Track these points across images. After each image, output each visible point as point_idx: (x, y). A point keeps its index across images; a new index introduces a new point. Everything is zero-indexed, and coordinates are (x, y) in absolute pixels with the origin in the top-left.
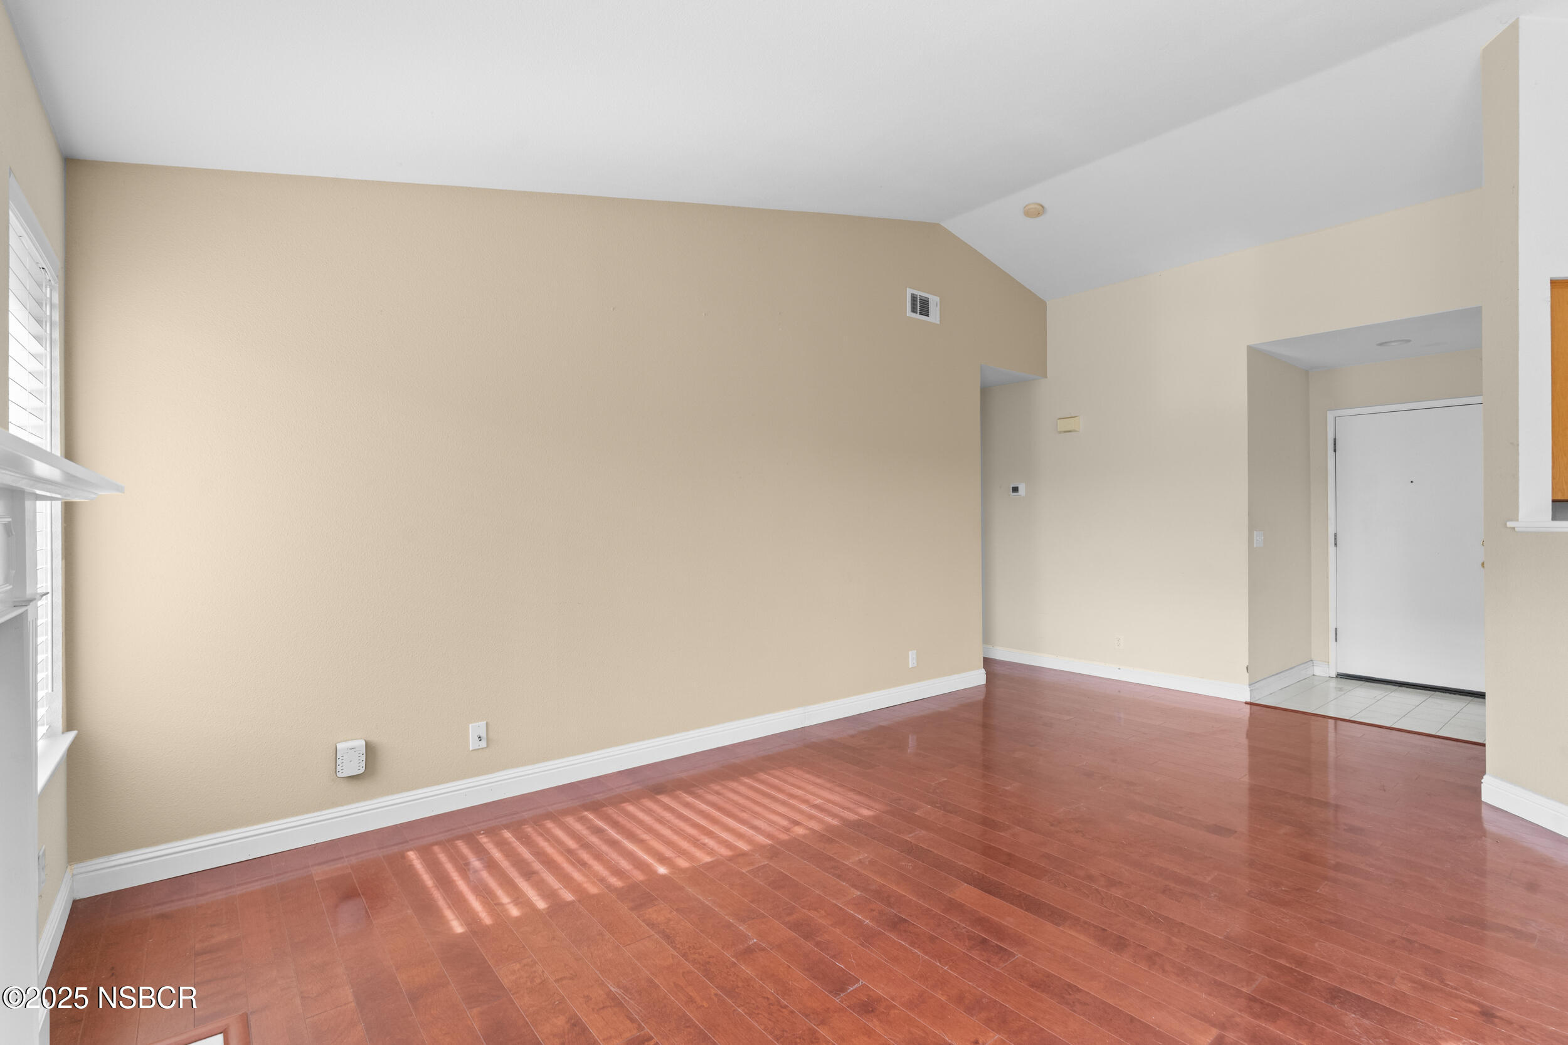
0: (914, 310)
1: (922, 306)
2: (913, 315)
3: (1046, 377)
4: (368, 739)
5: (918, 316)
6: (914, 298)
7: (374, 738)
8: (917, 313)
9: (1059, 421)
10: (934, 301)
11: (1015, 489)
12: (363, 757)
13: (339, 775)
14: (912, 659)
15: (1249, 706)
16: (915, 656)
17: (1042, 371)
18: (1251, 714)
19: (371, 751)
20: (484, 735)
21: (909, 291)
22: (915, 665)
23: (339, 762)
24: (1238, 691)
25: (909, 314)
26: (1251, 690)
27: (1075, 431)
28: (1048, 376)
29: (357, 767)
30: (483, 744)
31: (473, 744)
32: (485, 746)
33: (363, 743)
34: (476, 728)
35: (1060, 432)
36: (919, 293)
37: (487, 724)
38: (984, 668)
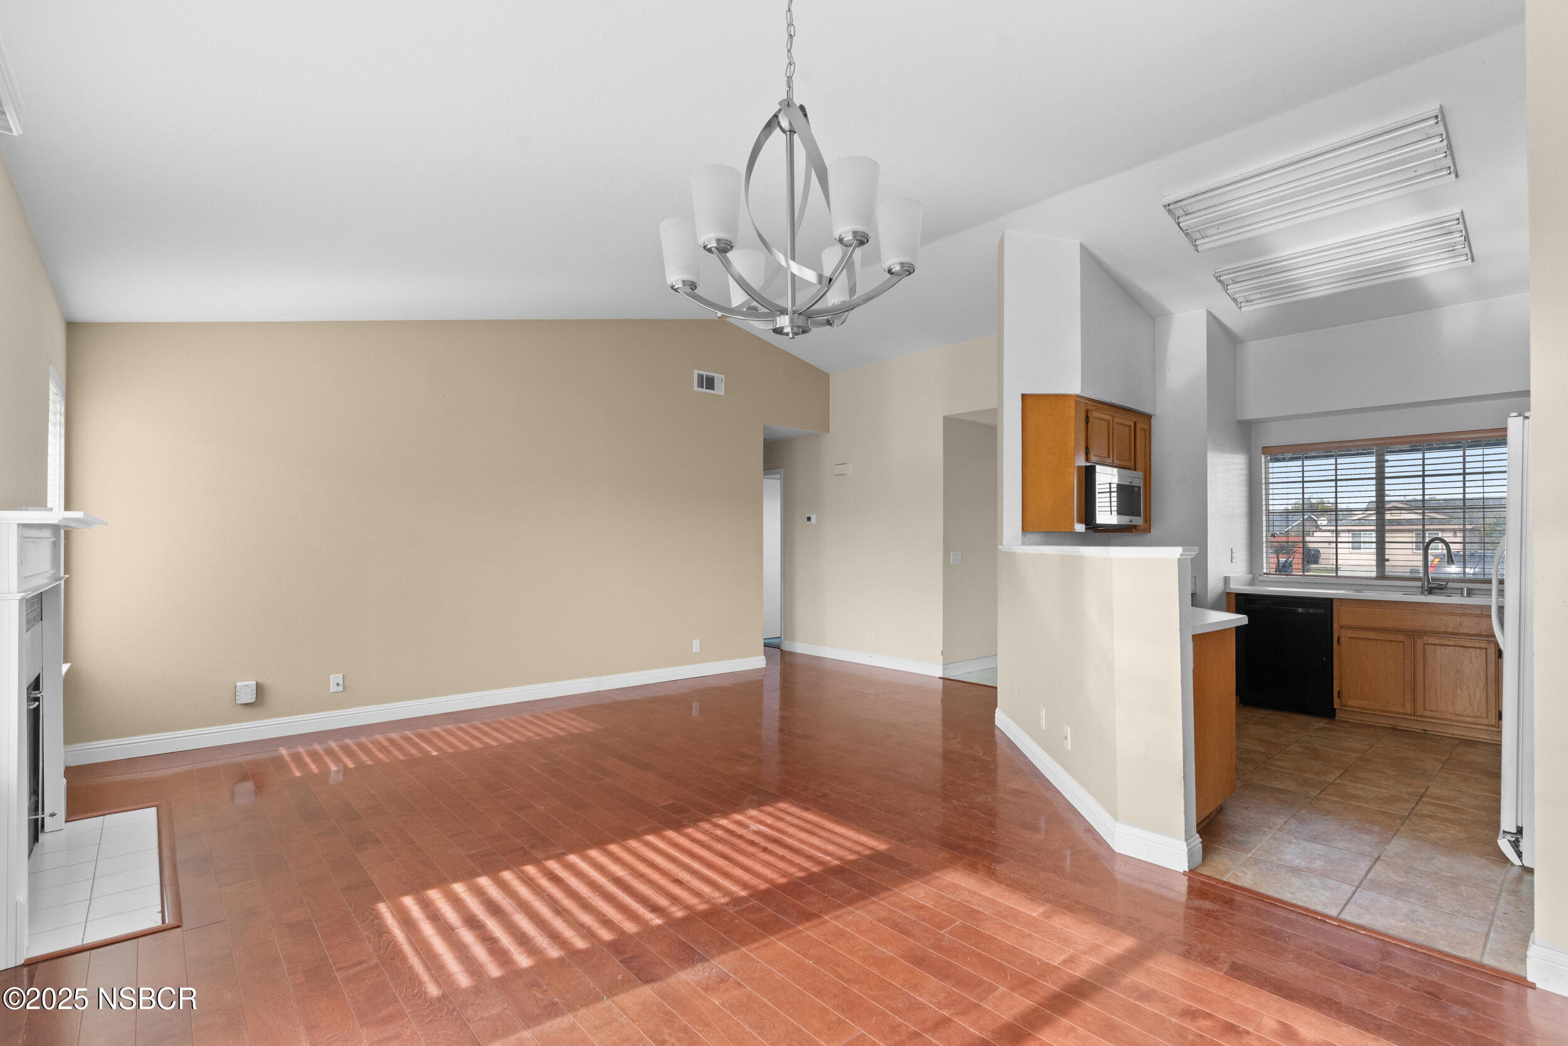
0: (701, 385)
1: (710, 383)
2: (700, 390)
3: (829, 432)
4: (259, 681)
5: (704, 390)
6: (701, 377)
7: (261, 680)
8: (703, 387)
9: (836, 466)
10: (719, 378)
11: (809, 519)
12: (255, 692)
13: (238, 702)
14: (696, 645)
15: (942, 680)
16: (699, 644)
17: (827, 429)
18: (943, 686)
19: (260, 689)
20: (341, 682)
21: (696, 373)
22: (699, 650)
23: (237, 694)
24: (935, 670)
25: (696, 388)
26: (944, 669)
27: (846, 475)
28: (830, 431)
29: (250, 698)
30: (340, 689)
31: (333, 688)
32: (342, 690)
33: (255, 683)
34: (335, 679)
35: (836, 475)
36: (705, 373)
37: (343, 675)
38: (764, 655)
